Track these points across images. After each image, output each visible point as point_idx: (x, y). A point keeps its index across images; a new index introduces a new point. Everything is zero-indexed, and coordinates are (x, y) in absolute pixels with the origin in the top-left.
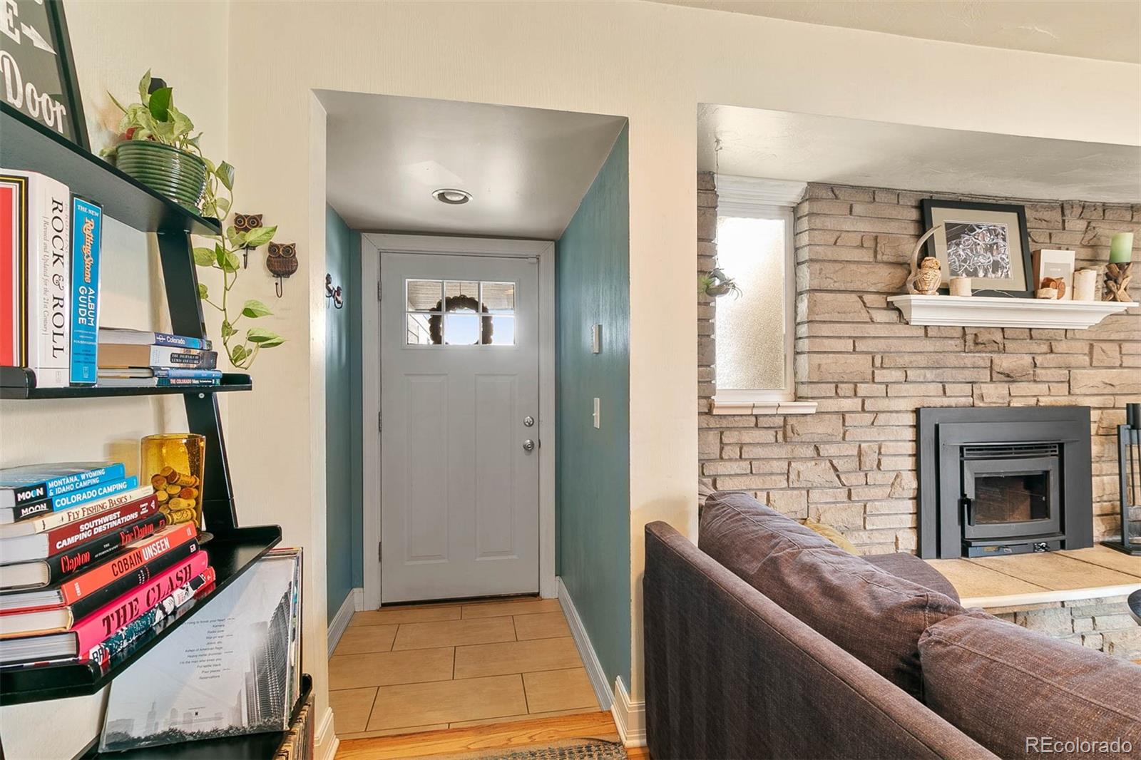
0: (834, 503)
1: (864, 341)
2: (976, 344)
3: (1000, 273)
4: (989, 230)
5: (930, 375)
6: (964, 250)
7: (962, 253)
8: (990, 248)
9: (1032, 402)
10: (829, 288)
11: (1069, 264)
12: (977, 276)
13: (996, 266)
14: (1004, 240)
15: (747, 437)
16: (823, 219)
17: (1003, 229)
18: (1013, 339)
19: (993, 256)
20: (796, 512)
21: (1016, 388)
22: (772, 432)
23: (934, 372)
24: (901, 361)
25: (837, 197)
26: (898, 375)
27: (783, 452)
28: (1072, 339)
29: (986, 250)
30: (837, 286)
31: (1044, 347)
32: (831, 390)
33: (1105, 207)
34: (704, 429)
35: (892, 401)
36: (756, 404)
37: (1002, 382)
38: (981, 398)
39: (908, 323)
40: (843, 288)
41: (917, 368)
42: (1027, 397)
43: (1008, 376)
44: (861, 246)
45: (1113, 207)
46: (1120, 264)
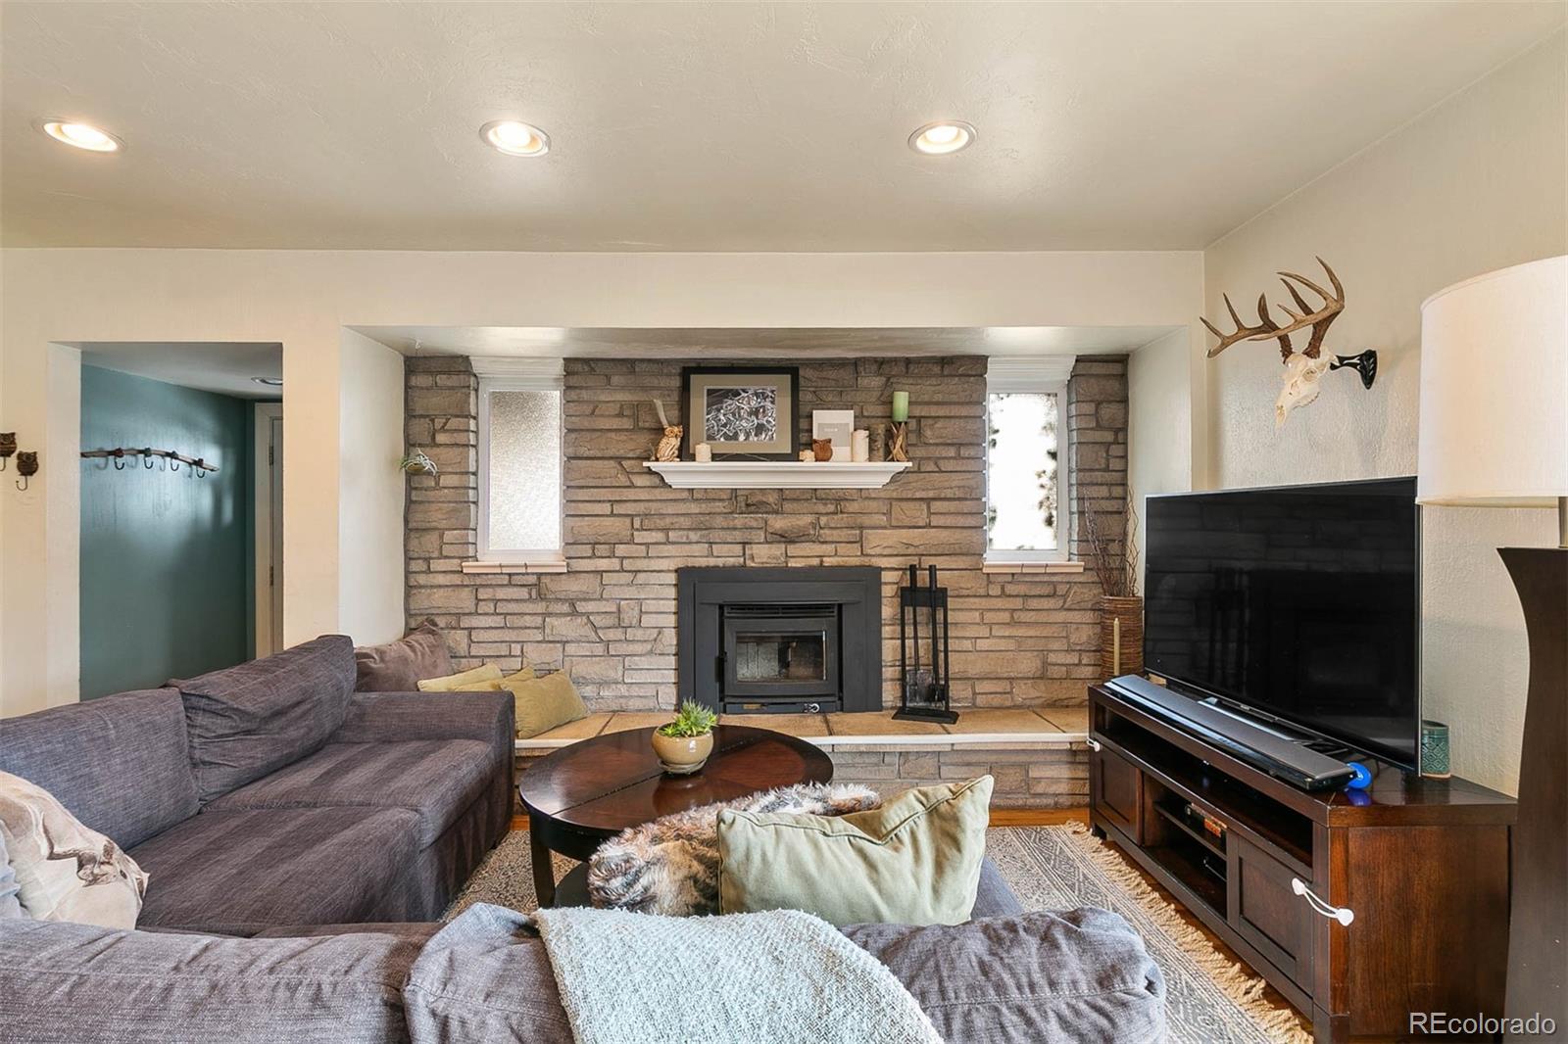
0: (592, 656)
1: (622, 505)
2: (748, 505)
3: (764, 436)
4: (756, 394)
5: (694, 536)
6: (724, 415)
7: (722, 418)
8: (755, 412)
9: (815, 562)
10: (585, 455)
11: (848, 424)
12: (737, 439)
13: (760, 429)
14: (773, 403)
15: (501, 594)
16: (578, 391)
17: (772, 392)
18: (794, 499)
19: (757, 418)
20: (549, 664)
21: (792, 549)
22: (526, 590)
23: (699, 533)
24: (661, 523)
25: (593, 369)
26: (659, 536)
27: (540, 607)
28: (866, 498)
29: (750, 414)
30: (591, 453)
31: (831, 508)
32: (587, 550)
33: (908, 361)
34: (458, 586)
35: (652, 561)
36: (503, 563)
37: (779, 542)
38: (752, 558)
39: (670, 486)
40: (599, 455)
41: (680, 529)
42: (808, 557)
43: (783, 537)
44: (620, 415)
45: (919, 361)
46: (900, 423)
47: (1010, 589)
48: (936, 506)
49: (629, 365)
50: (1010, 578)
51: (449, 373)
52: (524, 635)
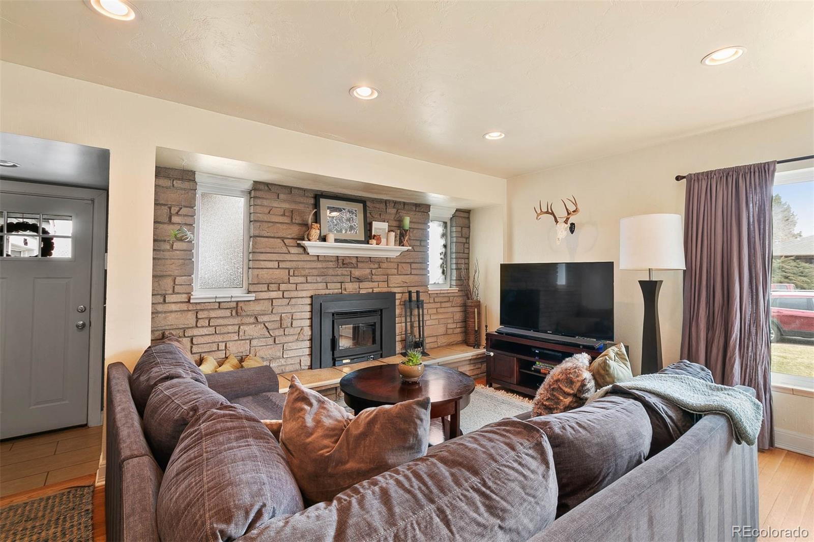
0: (266, 346)
1: (284, 263)
2: (343, 264)
3: (353, 231)
4: (349, 211)
5: (319, 279)
6: (336, 220)
8: (349, 220)
9: (370, 291)
10: (265, 235)
11: (385, 229)
12: (342, 232)
13: (351, 228)
14: (356, 216)
15: (213, 314)
16: (261, 200)
17: (356, 211)
18: (362, 262)
19: (350, 223)
20: (242, 352)
21: (362, 285)
22: (229, 311)
23: (322, 277)
24: (304, 273)
25: (270, 190)
26: (302, 279)
27: (237, 321)
28: (390, 262)
29: (347, 220)
30: (269, 234)
31: (376, 266)
32: (265, 287)
33: (404, 204)
34: (184, 311)
35: (299, 292)
36: (218, 296)
37: (356, 282)
38: (345, 289)
39: (308, 254)
40: (272, 236)
41: (312, 276)
42: (367, 288)
43: (358, 279)
44: (284, 215)
45: (409, 204)
46: (407, 230)
47: (437, 300)
48: (414, 266)
49: (289, 189)
50: (436, 295)
51: (182, 179)
52: (226, 338)
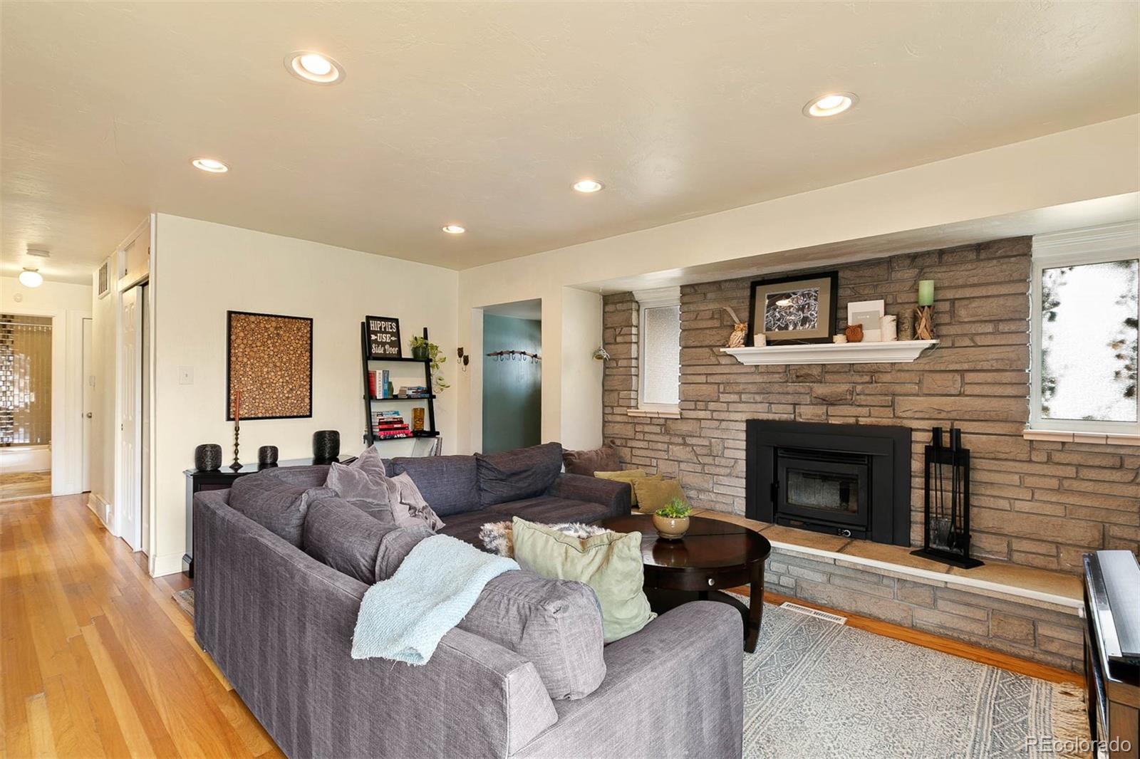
0: (694, 472)
1: (712, 376)
2: (797, 377)
3: (807, 325)
4: (803, 295)
5: (758, 398)
7: (777, 314)
8: (802, 309)
9: (852, 421)
10: (691, 345)
11: (878, 311)
12: (787, 329)
13: (805, 321)
14: (815, 300)
15: (647, 429)
16: (687, 305)
17: (816, 292)
18: (835, 372)
19: (803, 313)
21: (832, 410)
22: (659, 427)
23: (762, 396)
24: (737, 389)
25: (696, 291)
26: (734, 397)
27: (666, 439)
28: (899, 371)
29: (798, 310)
30: (695, 344)
31: (867, 378)
32: (692, 405)
33: (941, 253)
34: (626, 423)
35: (731, 414)
36: (646, 411)
37: (822, 404)
38: (800, 416)
39: (742, 364)
40: (699, 345)
41: (750, 393)
42: (846, 416)
43: (824, 400)
44: (712, 318)
45: (952, 251)
46: (923, 307)
48: (970, 377)
49: (717, 284)
51: (622, 302)
52: (659, 454)
